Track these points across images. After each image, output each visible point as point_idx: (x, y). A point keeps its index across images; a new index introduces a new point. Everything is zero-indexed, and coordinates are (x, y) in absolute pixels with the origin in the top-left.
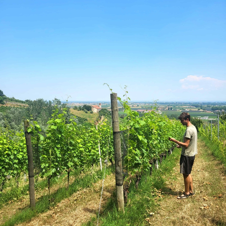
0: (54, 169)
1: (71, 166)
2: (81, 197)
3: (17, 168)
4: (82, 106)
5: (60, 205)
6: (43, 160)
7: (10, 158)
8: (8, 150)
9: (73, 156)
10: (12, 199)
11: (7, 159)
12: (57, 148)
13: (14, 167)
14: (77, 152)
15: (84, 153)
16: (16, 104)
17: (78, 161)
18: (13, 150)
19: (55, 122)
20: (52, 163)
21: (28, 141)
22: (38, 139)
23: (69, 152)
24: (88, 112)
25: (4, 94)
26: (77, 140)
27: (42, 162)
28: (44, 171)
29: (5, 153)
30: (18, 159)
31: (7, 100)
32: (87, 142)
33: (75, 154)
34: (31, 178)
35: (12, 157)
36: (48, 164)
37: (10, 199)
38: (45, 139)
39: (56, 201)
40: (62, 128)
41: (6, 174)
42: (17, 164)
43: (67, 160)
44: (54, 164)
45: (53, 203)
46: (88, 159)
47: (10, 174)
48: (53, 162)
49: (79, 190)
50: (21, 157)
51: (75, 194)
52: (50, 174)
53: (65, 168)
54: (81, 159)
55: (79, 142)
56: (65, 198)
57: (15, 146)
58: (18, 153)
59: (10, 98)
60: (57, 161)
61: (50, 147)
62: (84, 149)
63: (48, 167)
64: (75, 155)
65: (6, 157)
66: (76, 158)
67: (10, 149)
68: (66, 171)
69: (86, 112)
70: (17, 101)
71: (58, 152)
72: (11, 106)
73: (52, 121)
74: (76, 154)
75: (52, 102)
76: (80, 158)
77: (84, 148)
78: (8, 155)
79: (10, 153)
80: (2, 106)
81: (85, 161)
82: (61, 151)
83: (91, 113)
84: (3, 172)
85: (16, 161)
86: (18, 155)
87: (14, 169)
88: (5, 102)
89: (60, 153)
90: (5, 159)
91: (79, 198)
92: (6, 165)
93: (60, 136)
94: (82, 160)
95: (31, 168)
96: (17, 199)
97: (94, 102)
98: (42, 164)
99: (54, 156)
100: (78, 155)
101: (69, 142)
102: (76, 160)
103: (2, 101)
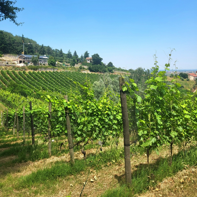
0: (153, 139)
1: (175, 136)
2: (190, 179)
3: (116, 128)
4: (178, 74)
5: (162, 185)
6: (140, 127)
7: (110, 118)
8: (108, 110)
9: (177, 124)
10: (111, 161)
11: (107, 119)
12: (157, 112)
13: (113, 127)
14: (181, 120)
15: (190, 122)
16: (122, 72)
17: (183, 131)
18: (113, 110)
19: (155, 81)
20: (151, 131)
21: (123, 101)
22: (135, 101)
23: (172, 119)
24: (184, 79)
25: (113, 65)
26: (182, 106)
27: (139, 128)
28: (142, 139)
29: (105, 113)
30: (118, 120)
31: (116, 70)
32: (193, 108)
33: (179, 121)
34: (126, 147)
35: (112, 117)
36: (146, 131)
37: (109, 160)
38: (144, 101)
39: (157, 179)
40: (163, 89)
41: (105, 134)
42: (117, 124)
43: (170, 129)
44: (153, 132)
45: (153, 181)
46: (195, 129)
47: (109, 134)
48: (153, 129)
49: (185, 168)
50: (120, 118)
51: (180, 173)
52: (149, 144)
53: (168, 137)
54: (186, 129)
55: (184, 108)
56: (168, 176)
57: (115, 106)
58: (118, 114)
59: (118, 68)
60: (158, 129)
61: (149, 111)
62: (190, 117)
63: (147, 135)
64: (179, 123)
65: (106, 116)
66: (180, 127)
67: (109, 109)
68: (169, 142)
69: (183, 80)
70: (122, 70)
71: (158, 118)
72: (118, 74)
73: (151, 80)
74: (181, 121)
75: (150, 70)
76: (185, 127)
77: (189, 115)
78: (108, 115)
79: (109, 113)
80: (112, 74)
81: (191, 132)
82: (162, 117)
83: (187, 81)
84: (103, 131)
85: (116, 122)
86: (118, 116)
87: (113, 130)
88: (114, 71)
89: (161, 119)
90: (105, 118)
91: (186, 181)
92: (106, 125)
93: (161, 99)
94: (188, 129)
95: (126, 134)
96: (116, 162)
97: (190, 71)
98: (139, 130)
99: (154, 122)
100: (183, 124)
101: (171, 106)
102: (181, 129)
103: (112, 70)
